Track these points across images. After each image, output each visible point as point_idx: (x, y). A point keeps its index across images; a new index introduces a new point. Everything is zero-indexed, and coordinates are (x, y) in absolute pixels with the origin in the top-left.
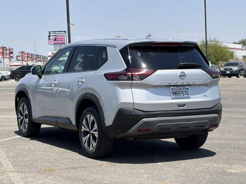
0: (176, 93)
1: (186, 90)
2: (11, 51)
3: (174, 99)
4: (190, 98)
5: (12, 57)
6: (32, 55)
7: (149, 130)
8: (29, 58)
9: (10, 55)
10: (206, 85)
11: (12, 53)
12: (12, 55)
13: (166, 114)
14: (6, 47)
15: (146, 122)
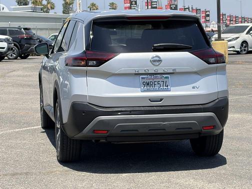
0: (148, 84)
1: (165, 80)
2: (208, 13)
3: (144, 91)
4: (170, 91)
5: (209, 21)
6: (236, 17)
7: (108, 131)
8: (232, 22)
9: (205, 18)
10: (196, 73)
11: (208, 16)
12: (208, 18)
13: (130, 111)
14: (200, 10)
15: (102, 121)
